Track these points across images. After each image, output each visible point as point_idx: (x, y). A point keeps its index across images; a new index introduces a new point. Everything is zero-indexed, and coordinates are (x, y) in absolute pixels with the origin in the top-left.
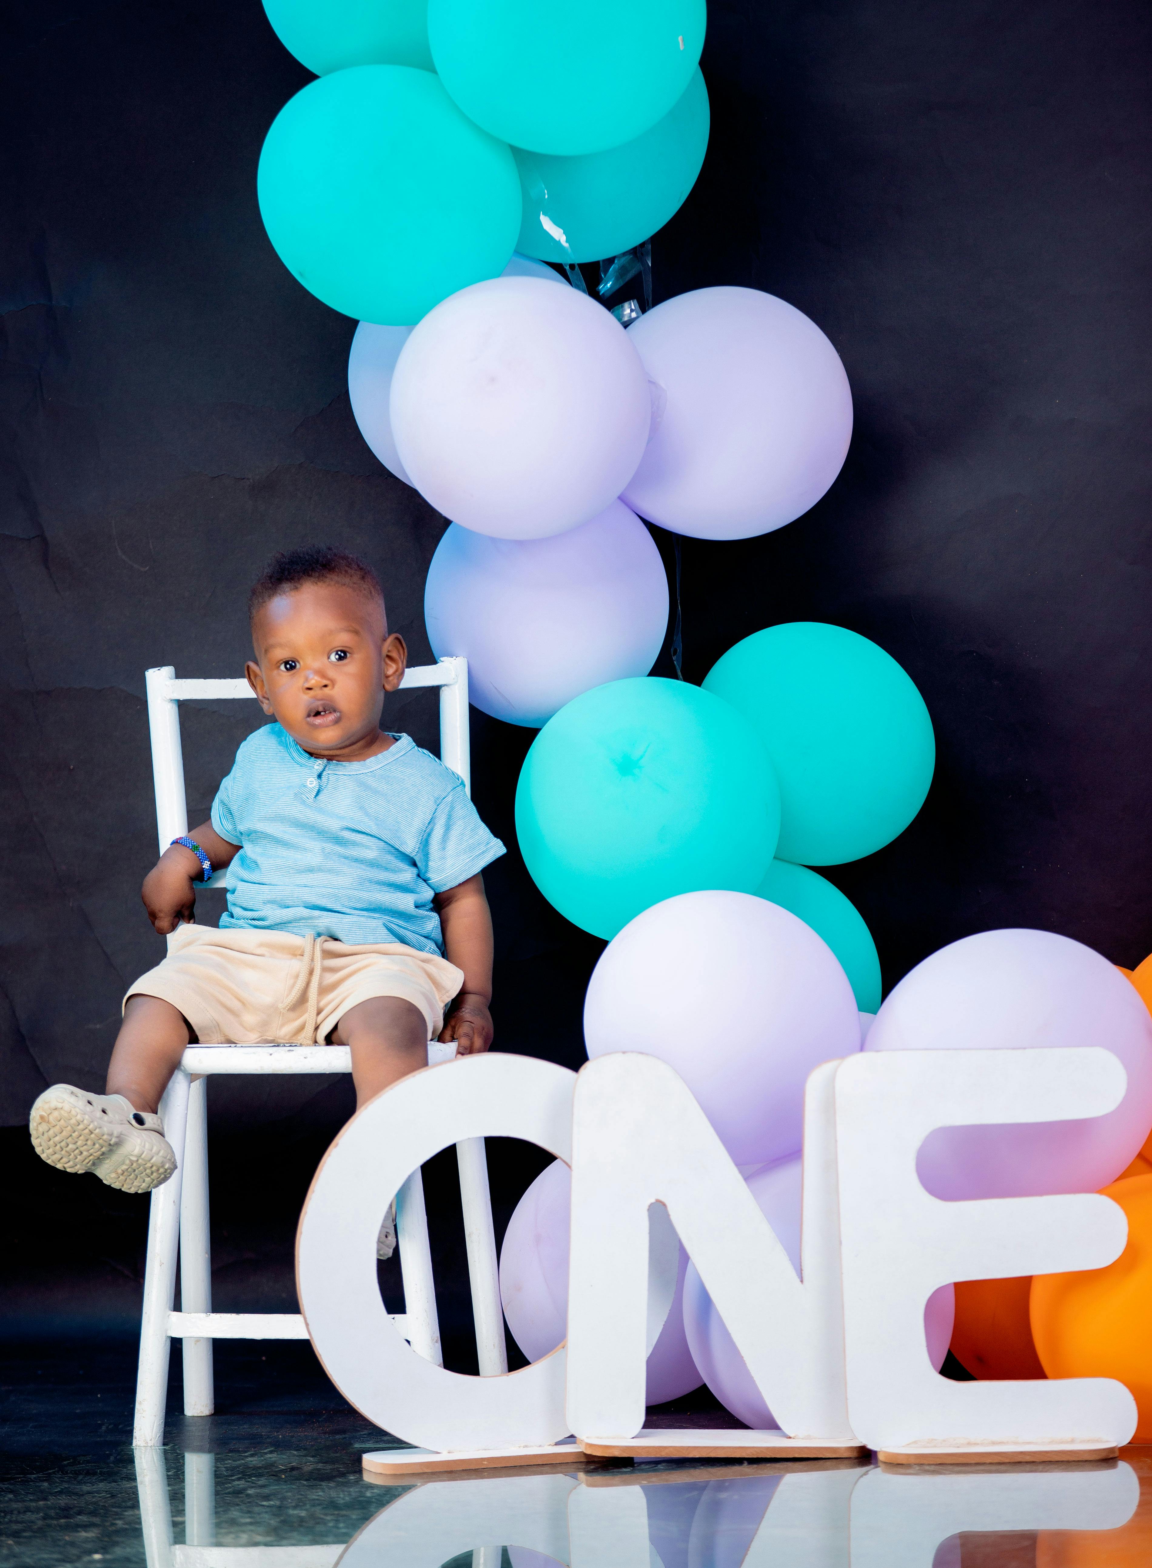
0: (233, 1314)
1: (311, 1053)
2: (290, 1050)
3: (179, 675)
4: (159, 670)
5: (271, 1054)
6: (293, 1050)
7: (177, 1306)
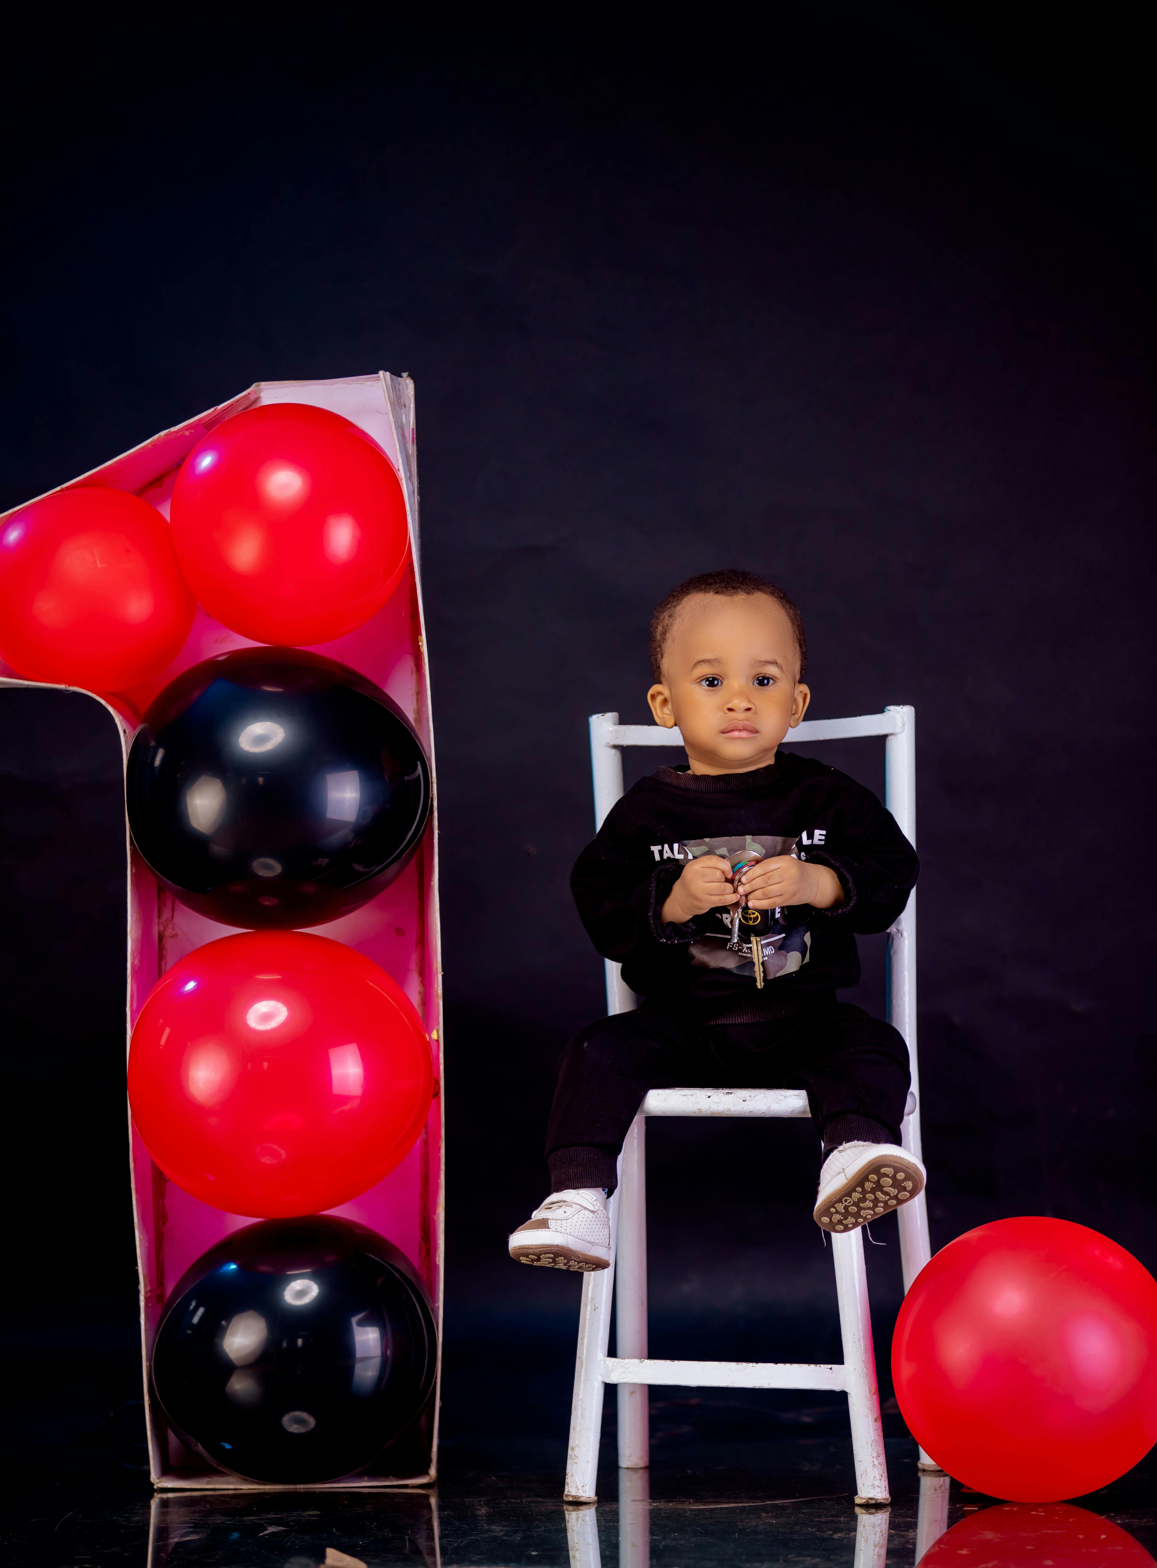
0: (667, 1361)
1: (750, 1096)
2: (728, 1093)
3: (622, 721)
4: (603, 715)
5: (709, 1097)
6: (732, 1093)
7: (612, 1352)
